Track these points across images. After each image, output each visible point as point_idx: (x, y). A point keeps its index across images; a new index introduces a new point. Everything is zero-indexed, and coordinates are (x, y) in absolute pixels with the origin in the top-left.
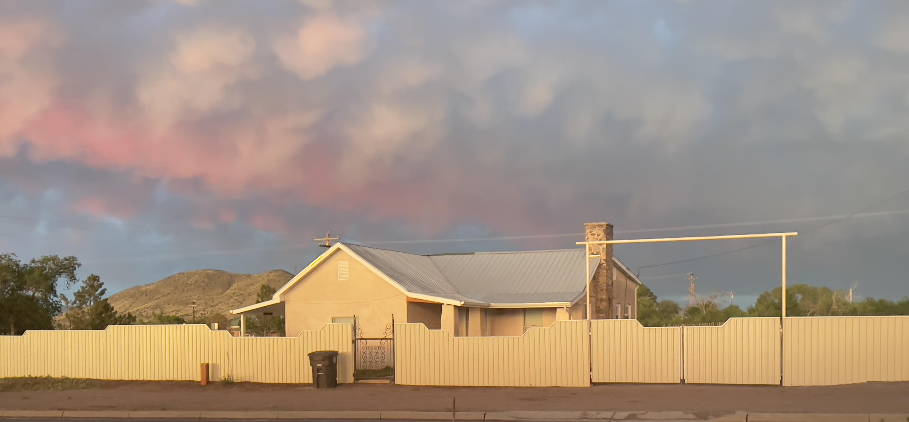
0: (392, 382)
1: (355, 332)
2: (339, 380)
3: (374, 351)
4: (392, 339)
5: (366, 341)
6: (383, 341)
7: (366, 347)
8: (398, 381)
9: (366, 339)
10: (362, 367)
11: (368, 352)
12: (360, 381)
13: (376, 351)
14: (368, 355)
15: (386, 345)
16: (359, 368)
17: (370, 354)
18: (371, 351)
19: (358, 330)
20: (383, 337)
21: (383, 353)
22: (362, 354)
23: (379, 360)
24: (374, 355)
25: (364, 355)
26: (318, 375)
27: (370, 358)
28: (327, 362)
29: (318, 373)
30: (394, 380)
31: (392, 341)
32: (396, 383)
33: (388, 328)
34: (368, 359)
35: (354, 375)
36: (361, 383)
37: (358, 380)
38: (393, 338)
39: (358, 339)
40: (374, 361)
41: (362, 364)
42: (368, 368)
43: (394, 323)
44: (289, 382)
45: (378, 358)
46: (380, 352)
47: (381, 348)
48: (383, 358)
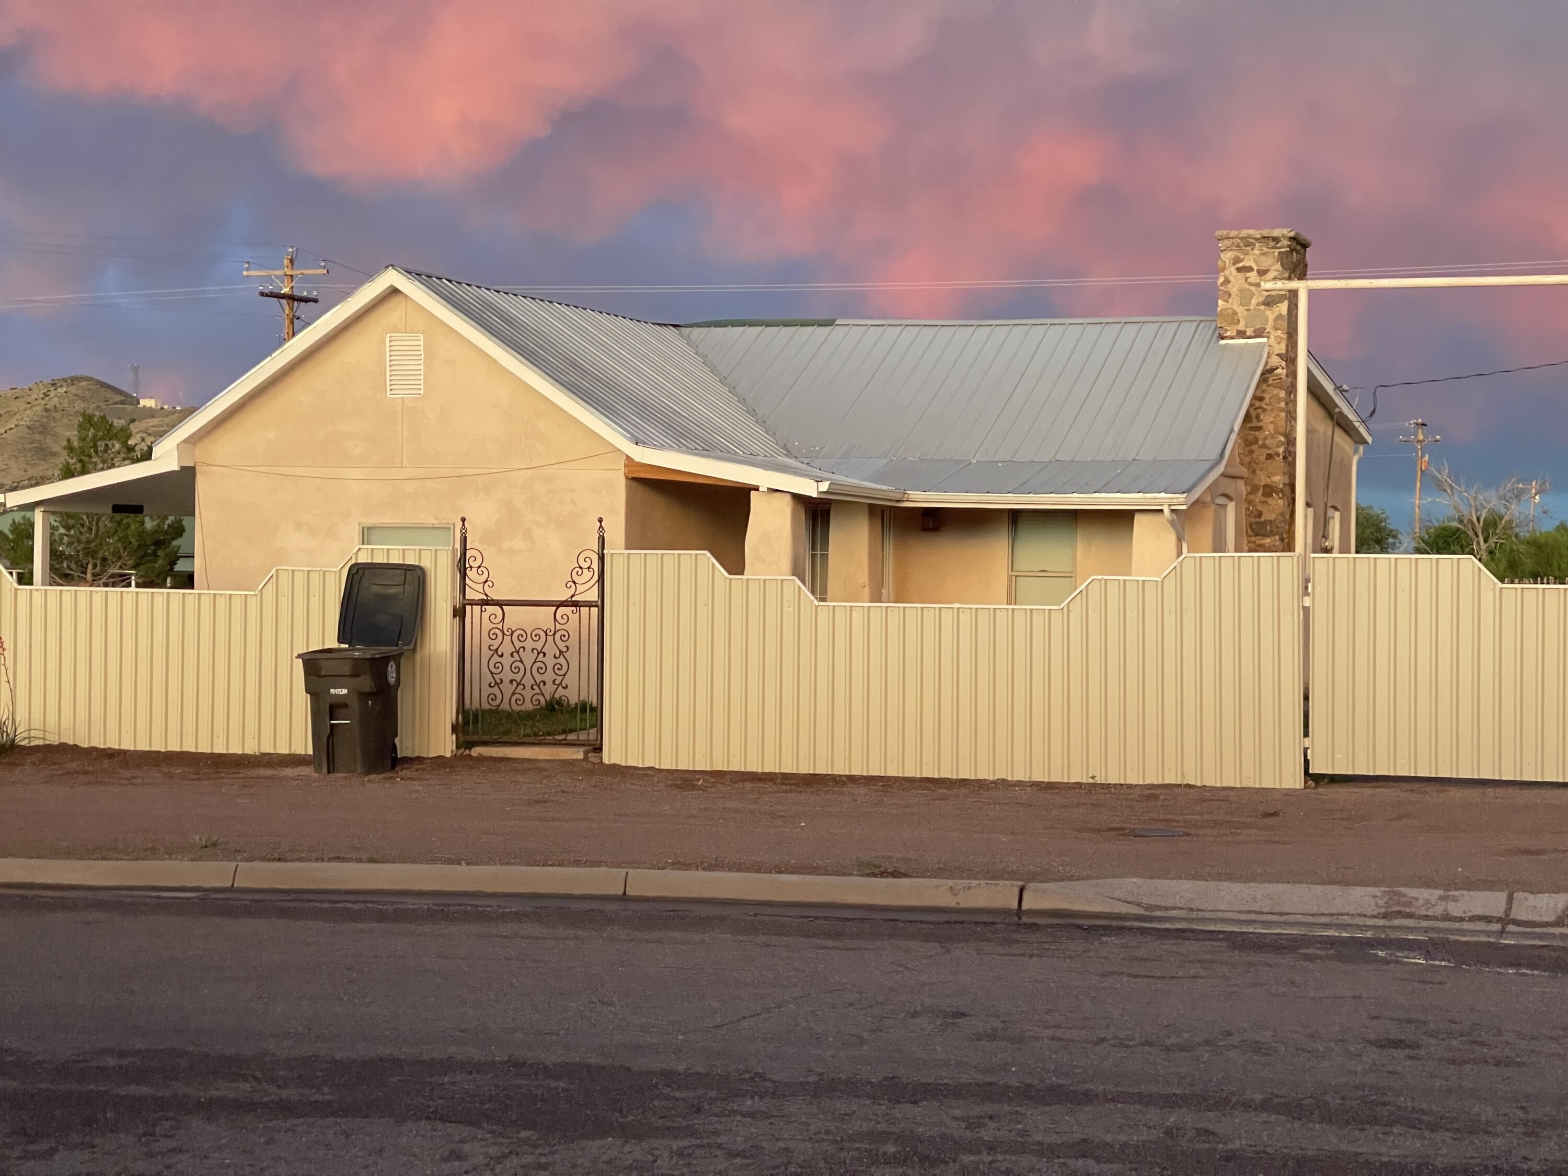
0: (592, 757)
1: (464, 576)
2: (405, 746)
3: (529, 644)
4: (597, 606)
5: (503, 610)
6: (562, 610)
7: (502, 631)
8: (612, 754)
9: (500, 604)
10: (484, 700)
11: (507, 648)
12: (476, 751)
13: (539, 646)
14: (507, 661)
15: (572, 626)
16: (476, 705)
17: (515, 654)
18: (518, 645)
19: (475, 570)
20: (564, 596)
21: (561, 652)
22: (486, 653)
23: (549, 676)
24: (529, 658)
25: (496, 658)
26: (332, 725)
27: (516, 671)
28: (366, 683)
29: (332, 719)
30: (599, 749)
31: (595, 610)
32: (606, 760)
33: (581, 568)
34: (507, 675)
35: (454, 729)
36: (481, 759)
37: (471, 745)
38: (600, 603)
39: (472, 603)
40: (528, 681)
41: (486, 691)
42: (505, 706)
43: (603, 548)
44: (220, 749)
45: (542, 670)
46: (551, 649)
47: (554, 634)
48: (562, 672)
